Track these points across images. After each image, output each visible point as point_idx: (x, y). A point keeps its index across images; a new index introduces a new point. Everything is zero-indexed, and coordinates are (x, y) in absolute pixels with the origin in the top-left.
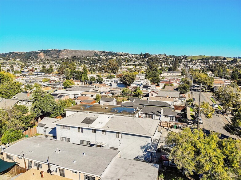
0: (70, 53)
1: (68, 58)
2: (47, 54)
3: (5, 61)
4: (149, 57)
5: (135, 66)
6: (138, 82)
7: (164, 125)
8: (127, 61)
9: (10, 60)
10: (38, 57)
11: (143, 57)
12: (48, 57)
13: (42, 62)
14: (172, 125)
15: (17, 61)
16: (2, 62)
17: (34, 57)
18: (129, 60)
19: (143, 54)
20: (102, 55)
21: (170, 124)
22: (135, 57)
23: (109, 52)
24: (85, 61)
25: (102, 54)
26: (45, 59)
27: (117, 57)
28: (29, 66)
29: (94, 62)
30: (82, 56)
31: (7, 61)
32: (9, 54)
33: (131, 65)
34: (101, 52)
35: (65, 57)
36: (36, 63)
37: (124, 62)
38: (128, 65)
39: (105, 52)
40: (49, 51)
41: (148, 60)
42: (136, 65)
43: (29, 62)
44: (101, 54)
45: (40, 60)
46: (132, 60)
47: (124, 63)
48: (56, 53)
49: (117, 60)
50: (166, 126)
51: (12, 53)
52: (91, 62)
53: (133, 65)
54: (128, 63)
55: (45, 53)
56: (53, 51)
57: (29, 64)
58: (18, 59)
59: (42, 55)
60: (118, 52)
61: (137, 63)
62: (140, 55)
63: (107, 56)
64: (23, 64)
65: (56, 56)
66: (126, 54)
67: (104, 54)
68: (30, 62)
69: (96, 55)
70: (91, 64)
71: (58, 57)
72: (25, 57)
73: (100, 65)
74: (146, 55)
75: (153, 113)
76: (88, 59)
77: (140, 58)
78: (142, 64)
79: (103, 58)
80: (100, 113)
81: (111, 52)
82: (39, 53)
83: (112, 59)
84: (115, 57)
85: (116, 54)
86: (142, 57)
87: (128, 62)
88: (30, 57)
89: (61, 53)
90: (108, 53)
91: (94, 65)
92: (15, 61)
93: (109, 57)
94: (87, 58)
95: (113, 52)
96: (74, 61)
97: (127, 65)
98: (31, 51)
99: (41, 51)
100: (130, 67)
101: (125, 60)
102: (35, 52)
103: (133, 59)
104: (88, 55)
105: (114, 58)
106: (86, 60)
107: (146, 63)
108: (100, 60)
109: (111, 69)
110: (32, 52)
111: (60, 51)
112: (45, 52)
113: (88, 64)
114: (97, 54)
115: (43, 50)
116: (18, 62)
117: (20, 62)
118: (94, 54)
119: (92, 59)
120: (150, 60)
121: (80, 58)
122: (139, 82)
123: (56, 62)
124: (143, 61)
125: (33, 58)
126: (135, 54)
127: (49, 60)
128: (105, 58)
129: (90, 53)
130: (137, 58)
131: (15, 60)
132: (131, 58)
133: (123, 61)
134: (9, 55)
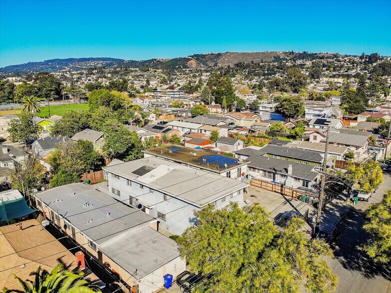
0: (235, 58)
1: (229, 66)
2: (201, 61)
3: (142, 73)
4: (379, 62)
5: (346, 79)
6: (319, 110)
7: (288, 194)
8: (332, 69)
9: (149, 71)
10: (188, 66)
11: (365, 61)
12: (202, 65)
13: (191, 75)
14: (300, 194)
15: (158, 72)
16: (139, 74)
17: (182, 67)
18: (338, 66)
19: (367, 56)
20: (288, 58)
21: (298, 193)
22: (349, 62)
23: (301, 52)
24: (255, 71)
25: (288, 56)
26: (196, 70)
27: (314, 61)
28: (173, 80)
29: (272, 72)
30: (252, 62)
31: (145, 73)
32: (150, 61)
33: (339, 76)
34: (286, 53)
35: (225, 65)
36: (184, 76)
37: (327, 70)
38: (334, 76)
39: (293, 53)
40: (203, 56)
41: (374, 67)
42: (348, 76)
43: (174, 75)
44: (286, 57)
45: (189, 70)
46: (342, 66)
47: (326, 73)
48: (214, 59)
49: (313, 67)
50: (291, 194)
51: (153, 60)
52: (266, 72)
53: (343, 76)
54: (334, 73)
55: (197, 59)
56: (209, 56)
57: (174, 77)
58: (160, 70)
59: (193, 63)
60: (318, 52)
61: (353, 72)
62: (361, 58)
63: (295, 61)
64: (166, 77)
65: (214, 64)
66: (334, 55)
67: (291, 56)
68: (176, 74)
69: (277, 58)
70: (264, 75)
71: (216, 65)
72: (170, 66)
73: (281, 76)
74: (373, 58)
75: (275, 170)
76: (261, 67)
77: (360, 62)
78: (362, 73)
79: (287, 64)
80: (179, 161)
81: (305, 52)
82: (189, 60)
83: (303, 65)
84: (311, 62)
85: (313, 56)
86: (363, 60)
87: (334, 70)
88: (177, 67)
89: (221, 59)
90: (300, 54)
91: (269, 77)
92: (155, 73)
93: (299, 62)
94: (259, 65)
95: (309, 53)
96: (238, 71)
97: (330, 77)
98: (178, 57)
99: (192, 56)
100: (336, 80)
101: (329, 67)
102: (184, 58)
103: (346, 65)
104: (262, 61)
105: (309, 63)
106: (258, 69)
107: (370, 73)
108: (281, 68)
109: (292, 85)
110: (180, 58)
111: (219, 55)
112: (198, 57)
113: (259, 75)
114: (279, 57)
115: (195, 55)
116: (159, 74)
117: (162, 74)
118: (274, 57)
119: (267, 67)
120: (380, 67)
121: (248, 66)
122: (321, 111)
123: (211, 73)
124: (365, 69)
125: (180, 67)
126: (349, 56)
127: (201, 70)
128: (292, 65)
129: (268, 56)
130: (353, 63)
131: (156, 71)
132: (342, 63)
133: (325, 69)
134: (149, 64)
